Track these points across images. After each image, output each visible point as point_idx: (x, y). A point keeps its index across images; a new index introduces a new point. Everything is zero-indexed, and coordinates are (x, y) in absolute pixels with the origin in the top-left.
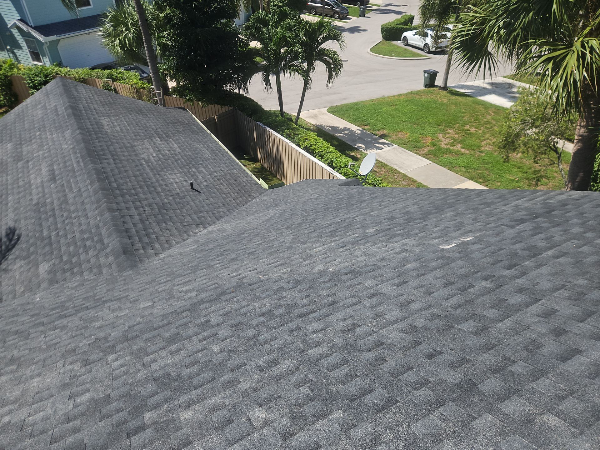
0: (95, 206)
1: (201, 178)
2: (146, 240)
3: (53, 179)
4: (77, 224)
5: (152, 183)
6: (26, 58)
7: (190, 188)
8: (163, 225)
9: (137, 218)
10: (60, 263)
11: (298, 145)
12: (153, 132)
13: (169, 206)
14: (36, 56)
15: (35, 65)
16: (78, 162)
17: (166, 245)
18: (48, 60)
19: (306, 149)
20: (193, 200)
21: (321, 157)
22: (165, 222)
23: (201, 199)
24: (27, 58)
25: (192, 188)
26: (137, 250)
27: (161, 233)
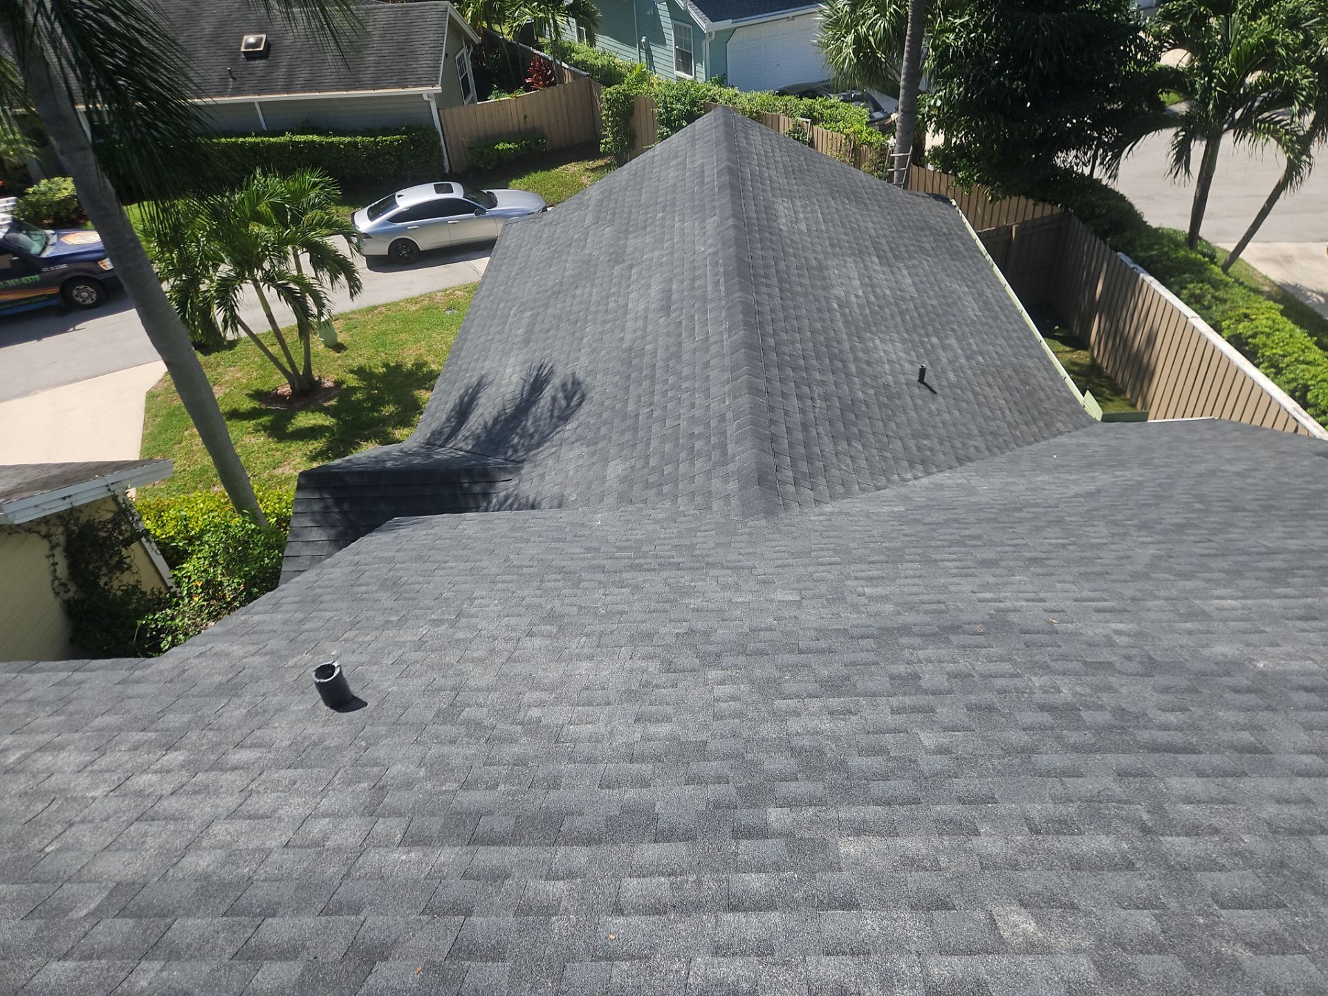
0: (727, 375)
1: (944, 360)
2: (804, 466)
3: (666, 308)
4: (687, 403)
5: (841, 352)
6: (665, 63)
7: (916, 378)
8: (843, 446)
9: (798, 417)
10: (644, 467)
11: (1217, 328)
12: (868, 243)
13: (864, 408)
14: (685, 61)
15: (679, 78)
16: (717, 283)
17: (840, 489)
18: (703, 70)
19: (1238, 342)
20: (916, 407)
21: (1275, 370)
22: (848, 440)
23: (933, 407)
24: (669, 64)
25: (921, 380)
26: (783, 483)
27: (834, 460)
